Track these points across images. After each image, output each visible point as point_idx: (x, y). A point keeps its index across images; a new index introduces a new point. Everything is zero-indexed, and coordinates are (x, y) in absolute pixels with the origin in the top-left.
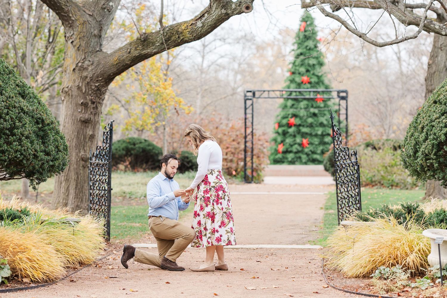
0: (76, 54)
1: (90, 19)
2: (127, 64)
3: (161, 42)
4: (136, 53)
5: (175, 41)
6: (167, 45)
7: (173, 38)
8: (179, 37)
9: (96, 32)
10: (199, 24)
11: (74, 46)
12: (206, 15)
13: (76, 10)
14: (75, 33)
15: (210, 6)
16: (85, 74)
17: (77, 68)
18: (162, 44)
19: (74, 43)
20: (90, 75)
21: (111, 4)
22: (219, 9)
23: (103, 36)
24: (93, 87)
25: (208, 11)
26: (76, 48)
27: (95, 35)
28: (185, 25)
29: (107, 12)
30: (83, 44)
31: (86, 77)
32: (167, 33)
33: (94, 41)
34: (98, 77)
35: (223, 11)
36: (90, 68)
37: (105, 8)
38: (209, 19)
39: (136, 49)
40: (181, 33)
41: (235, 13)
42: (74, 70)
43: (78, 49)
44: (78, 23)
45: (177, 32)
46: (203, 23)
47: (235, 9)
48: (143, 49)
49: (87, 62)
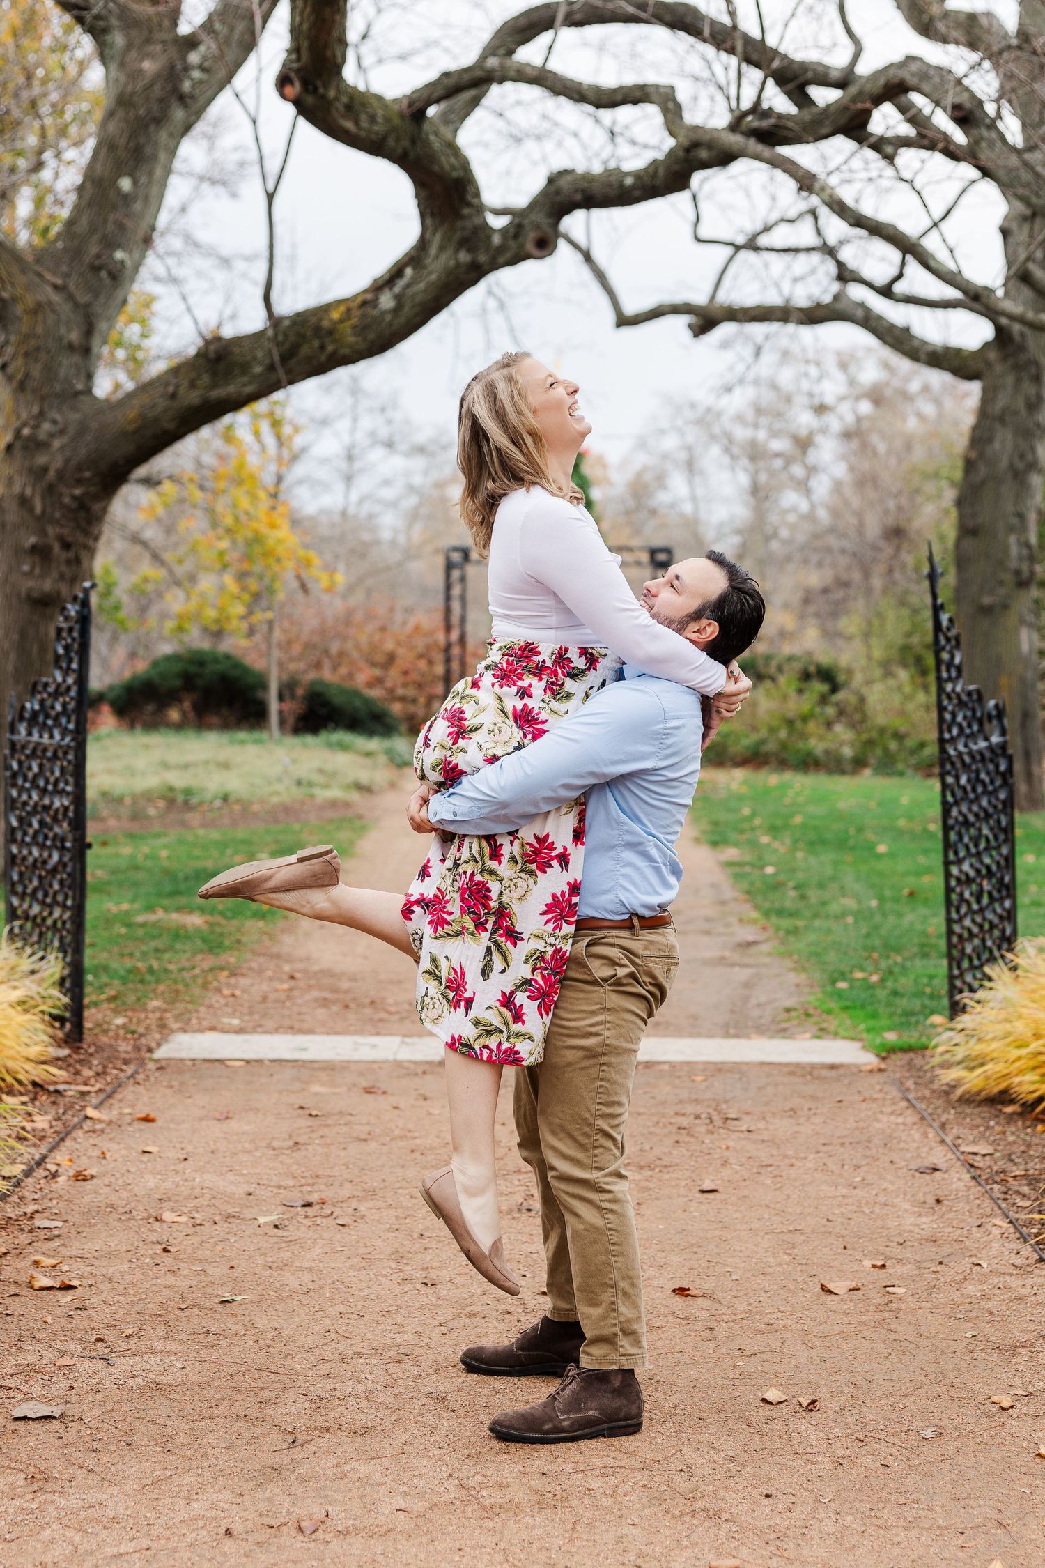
0: (16, 400)
1: (56, 298)
2: (165, 432)
3: (267, 361)
4: (193, 398)
5: (309, 359)
6: (288, 372)
7: (305, 351)
8: (322, 347)
9: (74, 336)
10: (386, 301)
11: (10, 378)
12: (409, 271)
13: (14, 269)
14: (12, 338)
15: (422, 244)
16: (41, 460)
17: (18, 444)
18: (271, 368)
19: (10, 370)
20: (57, 463)
21: (119, 255)
22: (450, 252)
23: (95, 349)
24: (67, 500)
25: (415, 258)
26: (15, 383)
27: (71, 347)
28: (342, 308)
29: (108, 281)
30: (36, 371)
31: (45, 470)
32: (286, 336)
33: (67, 364)
34: (79, 468)
35: (464, 257)
36: (56, 444)
37: (100, 268)
38: (418, 285)
39: (193, 385)
40: (331, 332)
41: (501, 260)
42: (9, 448)
43: (21, 387)
44: (19, 310)
45: (318, 330)
46: (398, 298)
47: (502, 249)
48: (214, 385)
49: (46, 426)
